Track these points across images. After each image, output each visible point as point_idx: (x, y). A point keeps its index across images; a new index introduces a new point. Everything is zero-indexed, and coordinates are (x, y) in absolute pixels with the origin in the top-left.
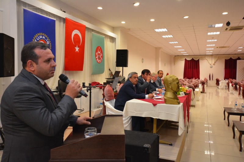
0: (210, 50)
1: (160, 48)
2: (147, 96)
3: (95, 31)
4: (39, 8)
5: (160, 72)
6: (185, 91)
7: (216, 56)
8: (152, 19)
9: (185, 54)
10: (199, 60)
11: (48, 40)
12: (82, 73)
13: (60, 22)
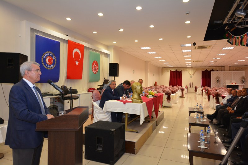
0: (189, 64)
1: (148, 61)
2: (121, 98)
3: (92, 49)
4: (47, 34)
5: (140, 81)
6: (154, 95)
7: (195, 68)
8: (136, 40)
9: (170, 66)
10: (181, 71)
11: (54, 57)
12: (81, 81)
13: (64, 43)
